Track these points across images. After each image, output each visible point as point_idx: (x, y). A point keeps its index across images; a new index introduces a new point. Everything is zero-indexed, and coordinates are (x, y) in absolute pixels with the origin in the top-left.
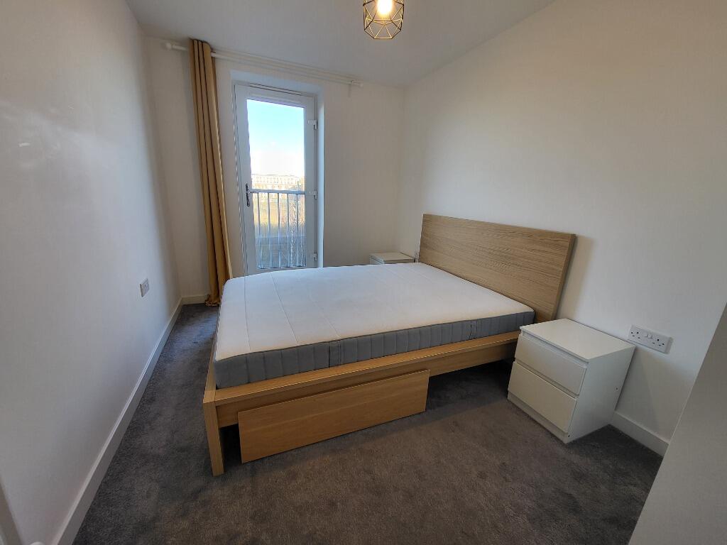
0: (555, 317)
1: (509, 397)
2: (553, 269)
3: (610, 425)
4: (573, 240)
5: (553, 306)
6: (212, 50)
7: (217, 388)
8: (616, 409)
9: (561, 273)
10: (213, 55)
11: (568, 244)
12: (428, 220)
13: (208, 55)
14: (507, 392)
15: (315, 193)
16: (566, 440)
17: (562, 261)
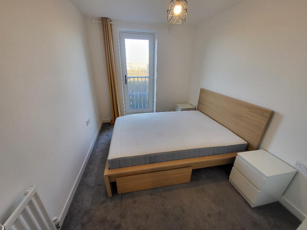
0: (257, 148)
1: (229, 180)
2: (260, 126)
3: (278, 201)
4: (272, 114)
5: (257, 143)
6: (111, 21)
7: (109, 169)
8: (282, 195)
9: (263, 129)
10: (111, 23)
11: (268, 116)
12: (202, 91)
13: (109, 23)
14: (228, 178)
15: (153, 78)
16: (253, 206)
17: (265, 123)
